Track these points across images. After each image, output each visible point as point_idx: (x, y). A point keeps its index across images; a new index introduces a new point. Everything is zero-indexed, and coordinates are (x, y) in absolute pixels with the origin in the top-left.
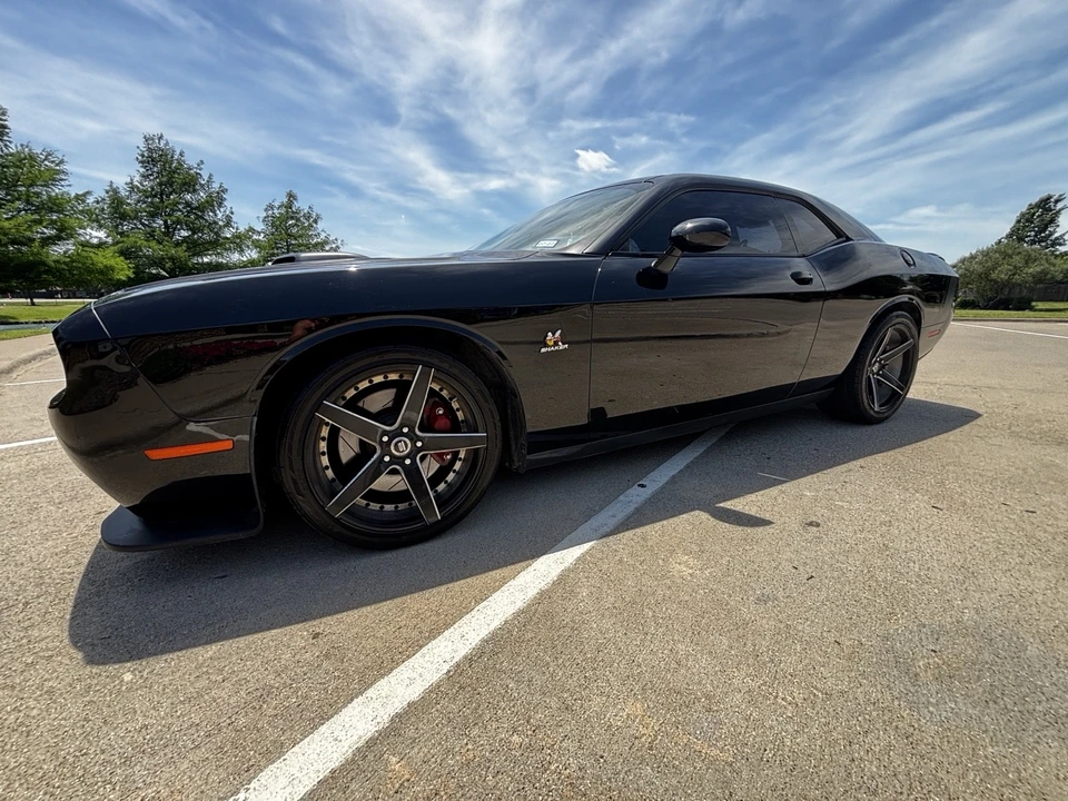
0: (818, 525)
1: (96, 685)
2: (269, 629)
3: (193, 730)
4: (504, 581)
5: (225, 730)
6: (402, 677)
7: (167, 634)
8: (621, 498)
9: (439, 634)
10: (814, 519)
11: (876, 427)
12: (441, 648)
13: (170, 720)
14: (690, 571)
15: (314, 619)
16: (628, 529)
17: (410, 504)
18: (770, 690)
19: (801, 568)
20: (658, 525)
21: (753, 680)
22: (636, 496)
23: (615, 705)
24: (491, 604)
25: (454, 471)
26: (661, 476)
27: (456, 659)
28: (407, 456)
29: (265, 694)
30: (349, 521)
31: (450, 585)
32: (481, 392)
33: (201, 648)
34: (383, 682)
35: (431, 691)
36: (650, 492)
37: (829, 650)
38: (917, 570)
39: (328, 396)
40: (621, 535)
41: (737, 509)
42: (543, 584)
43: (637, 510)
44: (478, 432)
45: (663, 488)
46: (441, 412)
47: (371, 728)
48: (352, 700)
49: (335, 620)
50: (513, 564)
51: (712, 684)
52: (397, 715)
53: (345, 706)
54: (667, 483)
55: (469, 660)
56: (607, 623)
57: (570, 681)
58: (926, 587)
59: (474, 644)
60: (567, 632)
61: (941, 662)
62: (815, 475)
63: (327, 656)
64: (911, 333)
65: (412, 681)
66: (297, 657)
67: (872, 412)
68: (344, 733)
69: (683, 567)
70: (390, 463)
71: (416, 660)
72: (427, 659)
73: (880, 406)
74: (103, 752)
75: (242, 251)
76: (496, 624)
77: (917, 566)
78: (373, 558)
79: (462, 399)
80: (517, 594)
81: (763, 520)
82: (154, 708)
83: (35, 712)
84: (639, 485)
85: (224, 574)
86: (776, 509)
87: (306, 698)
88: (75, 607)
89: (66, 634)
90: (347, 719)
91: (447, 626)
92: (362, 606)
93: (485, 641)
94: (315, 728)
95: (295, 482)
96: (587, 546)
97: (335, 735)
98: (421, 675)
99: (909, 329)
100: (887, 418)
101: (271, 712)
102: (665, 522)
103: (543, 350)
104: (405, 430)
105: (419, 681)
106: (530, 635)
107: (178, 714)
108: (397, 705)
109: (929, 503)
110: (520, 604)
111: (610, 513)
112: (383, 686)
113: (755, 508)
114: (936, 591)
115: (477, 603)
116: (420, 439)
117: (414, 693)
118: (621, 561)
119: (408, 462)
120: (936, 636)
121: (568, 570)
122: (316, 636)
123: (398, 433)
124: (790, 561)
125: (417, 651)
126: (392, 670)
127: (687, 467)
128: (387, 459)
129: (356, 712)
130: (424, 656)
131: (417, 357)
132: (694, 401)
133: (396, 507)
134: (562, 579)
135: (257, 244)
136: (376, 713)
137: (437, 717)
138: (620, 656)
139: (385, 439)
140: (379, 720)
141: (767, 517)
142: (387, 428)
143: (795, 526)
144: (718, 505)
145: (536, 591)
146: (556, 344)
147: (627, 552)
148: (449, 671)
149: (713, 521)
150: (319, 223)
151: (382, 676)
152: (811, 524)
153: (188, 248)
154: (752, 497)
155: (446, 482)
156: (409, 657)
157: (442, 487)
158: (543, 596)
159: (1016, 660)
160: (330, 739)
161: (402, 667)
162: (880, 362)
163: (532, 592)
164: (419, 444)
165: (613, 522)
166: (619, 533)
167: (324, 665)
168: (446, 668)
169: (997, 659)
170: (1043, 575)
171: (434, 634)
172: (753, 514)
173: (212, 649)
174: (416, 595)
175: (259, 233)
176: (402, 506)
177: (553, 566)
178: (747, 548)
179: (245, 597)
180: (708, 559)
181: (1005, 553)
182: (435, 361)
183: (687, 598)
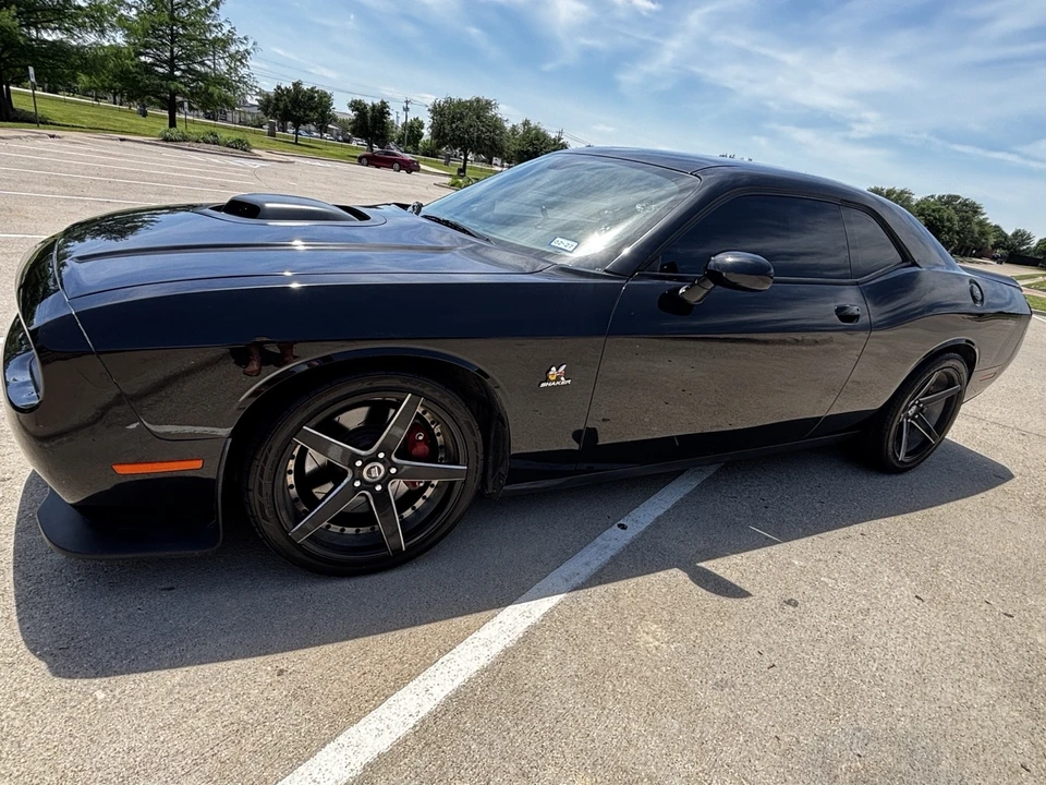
0: (796, 605)
1: (71, 700)
2: (231, 658)
3: (180, 757)
4: (469, 631)
5: (210, 760)
6: (370, 727)
7: (128, 651)
8: (598, 540)
9: (404, 685)
10: (794, 596)
11: (895, 478)
12: (407, 701)
13: (155, 746)
14: (657, 643)
15: (277, 653)
16: (600, 583)
17: (373, 529)
18: (706, 777)
19: (766, 654)
20: (633, 581)
21: (693, 766)
22: (614, 540)
23: (567, 777)
24: (456, 657)
25: (424, 497)
26: (645, 514)
27: (421, 715)
28: (378, 483)
29: (242, 729)
30: (311, 547)
31: (413, 629)
32: (469, 424)
33: (166, 671)
34: (352, 730)
35: (398, 745)
36: (630, 536)
37: (768, 745)
38: (874, 669)
39: (309, 421)
40: (593, 589)
41: (718, 573)
42: (508, 640)
43: (614, 559)
44: (458, 464)
45: (644, 533)
46: (421, 438)
47: (346, 774)
48: (325, 744)
49: (298, 657)
50: (479, 611)
51: (656, 766)
52: (369, 764)
53: (319, 750)
54: (649, 527)
55: (434, 716)
56: (568, 693)
57: (528, 749)
58: (876, 689)
59: (438, 700)
60: (528, 697)
61: (861, 767)
62: (810, 538)
63: (295, 697)
64: (959, 378)
65: (380, 732)
66: (266, 694)
67: (894, 462)
68: (321, 775)
69: (651, 636)
70: (360, 488)
71: (383, 710)
72: (393, 710)
73: (907, 455)
74: (99, 769)
75: (102, 32)
76: (459, 681)
77: (876, 665)
78: (329, 585)
79: (445, 425)
80: (481, 648)
81: (742, 590)
82: (136, 731)
83: (17, 723)
84: (619, 526)
85: (169, 585)
86: (758, 578)
87: (281, 737)
88: (17, 606)
89: (21, 638)
90: (323, 763)
91: (412, 677)
92: (324, 644)
93: (449, 698)
94: (293, 768)
95: (261, 505)
96: (556, 599)
97: (314, 776)
98: (388, 727)
99: (959, 373)
100: (910, 468)
101: (249, 747)
102: (640, 579)
103: (543, 385)
104: (381, 455)
105: (387, 732)
106: (493, 697)
107: (162, 739)
108: (368, 754)
109: (914, 590)
110: (484, 662)
111: (584, 560)
112: (352, 734)
113: (738, 574)
114: (884, 694)
115: (442, 654)
116: (394, 465)
117: (384, 744)
118: (589, 621)
119: (379, 488)
120: (866, 741)
121: (534, 627)
122: (281, 673)
123: (374, 458)
124: (757, 644)
125: (383, 701)
126: (360, 718)
127: (675, 506)
128: (357, 484)
129: (330, 758)
130: (389, 707)
131: (408, 385)
132: (698, 431)
133: (358, 531)
134: (527, 638)
135: (123, 23)
136: (348, 761)
137: (406, 771)
138: (577, 728)
139: (359, 463)
140: (352, 767)
141: (746, 586)
142: (363, 453)
143: (773, 603)
144: (699, 564)
145: (501, 647)
146: (558, 379)
147: (596, 612)
148: (415, 726)
149: (691, 585)
150: (221, 6)
151: (352, 724)
152: (789, 602)
153: (19, 14)
154: (736, 559)
155: (414, 508)
156: (375, 707)
157: (408, 513)
158: (508, 654)
159: (927, 773)
160: (309, 780)
161: (370, 716)
162: (918, 405)
163: (497, 649)
164: (393, 471)
165: (586, 572)
166: (591, 586)
167: (294, 706)
168: (412, 722)
169: (911, 770)
170: (988, 690)
171: (400, 683)
172: (733, 581)
173: (179, 675)
174: (379, 637)
175: (130, 7)
176: (363, 530)
177: (520, 619)
178: (719, 623)
179: (199, 618)
180: (676, 632)
181: (964, 661)
182: (427, 390)
183: (648, 674)
